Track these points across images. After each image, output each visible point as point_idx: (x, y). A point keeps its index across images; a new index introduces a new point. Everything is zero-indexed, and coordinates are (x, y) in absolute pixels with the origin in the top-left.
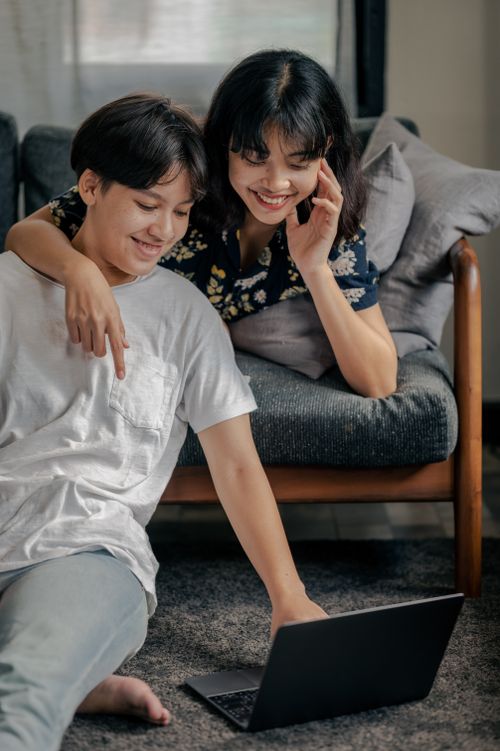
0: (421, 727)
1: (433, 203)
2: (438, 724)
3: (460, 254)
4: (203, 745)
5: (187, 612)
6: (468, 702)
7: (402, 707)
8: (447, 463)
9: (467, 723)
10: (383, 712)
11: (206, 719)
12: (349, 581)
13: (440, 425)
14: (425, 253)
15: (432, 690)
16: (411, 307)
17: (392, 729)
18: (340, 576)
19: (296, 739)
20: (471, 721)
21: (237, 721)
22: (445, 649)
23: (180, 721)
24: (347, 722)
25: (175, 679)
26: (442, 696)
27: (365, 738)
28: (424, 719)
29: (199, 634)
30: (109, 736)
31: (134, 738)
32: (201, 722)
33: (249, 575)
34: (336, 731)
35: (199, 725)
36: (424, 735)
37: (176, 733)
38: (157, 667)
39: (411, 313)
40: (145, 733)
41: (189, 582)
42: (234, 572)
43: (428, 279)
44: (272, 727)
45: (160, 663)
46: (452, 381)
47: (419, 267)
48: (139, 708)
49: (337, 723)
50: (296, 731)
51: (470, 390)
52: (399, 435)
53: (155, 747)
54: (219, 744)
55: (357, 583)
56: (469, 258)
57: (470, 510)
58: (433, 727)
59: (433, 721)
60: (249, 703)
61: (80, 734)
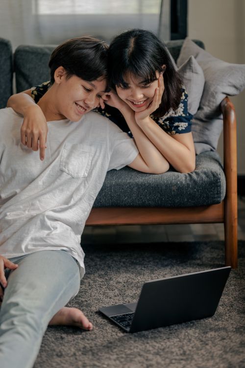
0: (211, 329)
1: (211, 82)
2: (219, 328)
4: (109, 339)
5: (98, 277)
6: (233, 318)
7: (202, 320)
8: (221, 204)
9: (233, 327)
10: (193, 323)
11: (109, 327)
12: (174, 261)
13: (217, 186)
14: (208, 106)
15: (216, 312)
16: (203, 131)
17: (197, 331)
18: (170, 259)
19: (153, 336)
20: (235, 326)
21: (124, 328)
22: (222, 293)
23: (97, 328)
24: (176, 328)
25: (94, 309)
26: (220, 315)
27: (185, 335)
28: (213, 326)
29: (104, 287)
30: (64, 336)
31: (76, 336)
32: (107, 328)
33: (126, 259)
34: (171, 332)
35: (107, 330)
36: (213, 333)
37: (95, 334)
38: (85, 303)
39: (203, 134)
40: (81, 334)
41: (98, 263)
42: (119, 258)
43: (210, 118)
44: (141, 330)
45: (86, 301)
46: (223, 165)
47: (206, 113)
48: (78, 322)
49: (171, 329)
50: (152, 332)
51: (231, 170)
52: (198, 190)
53: (86, 340)
54: (116, 339)
55: (179, 262)
56: (230, 107)
57: (232, 227)
58: (217, 330)
59: (217, 327)
60: (130, 320)
61: (50, 335)
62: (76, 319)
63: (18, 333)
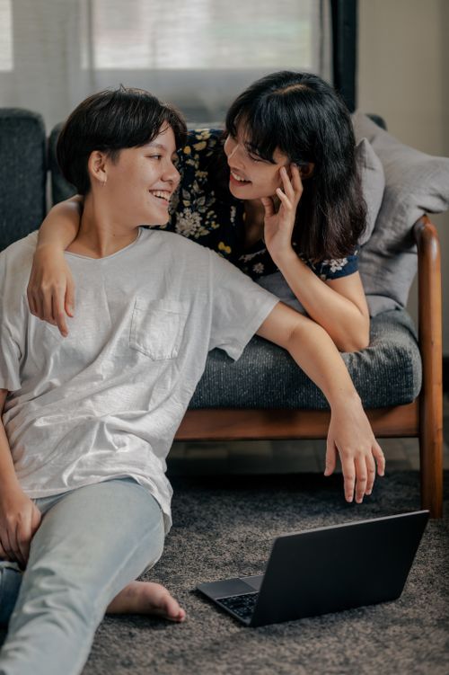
0: (394, 622)
1: (399, 187)
2: (409, 620)
3: (423, 228)
4: (214, 638)
5: (196, 531)
6: (433, 602)
7: (378, 606)
8: (413, 406)
9: (432, 618)
10: (363, 611)
11: (214, 617)
12: (331, 506)
13: (407, 373)
14: (393, 228)
15: (403, 592)
16: (382, 274)
17: (370, 624)
18: (324, 502)
19: (291, 633)
20: (436, 617)
21: (241, 619)
22: (413, 559)
23: (193, 619)
24: (333, 618)
25: (188, 586)
26: (411, 598)
27: (348, 631)
28: (397, 616)
29: (206, 549)
30: (134, 631)
31: (156, 632)
32: (211, 619)
33: (246, 502)
34: (323, 626)
35: (210, 622)
36: (397, 628)
37: (190, 628)
38: (172, 576)
39: (382, 279)
40: (165, 629)
41: (196, 508)
42: (233, 499)
43: (396, 250)
44: (269, 623)
45: (175, 573)
46: (416, 336)
47: (388, 240)
48: (160, 608)
49: (324, 620)
50: (290, 626)
51: (432, 343)
52: (372, 382)
53: (173, 639)
54: (227, 637)
55: (338, 507)
56: (430, 232)
57: (433, 444)
58: (405, 622)
59: (404, 617)
60: (251, 604)
61: (110, 630)
62: (157, 602)
63: (55, 622)
